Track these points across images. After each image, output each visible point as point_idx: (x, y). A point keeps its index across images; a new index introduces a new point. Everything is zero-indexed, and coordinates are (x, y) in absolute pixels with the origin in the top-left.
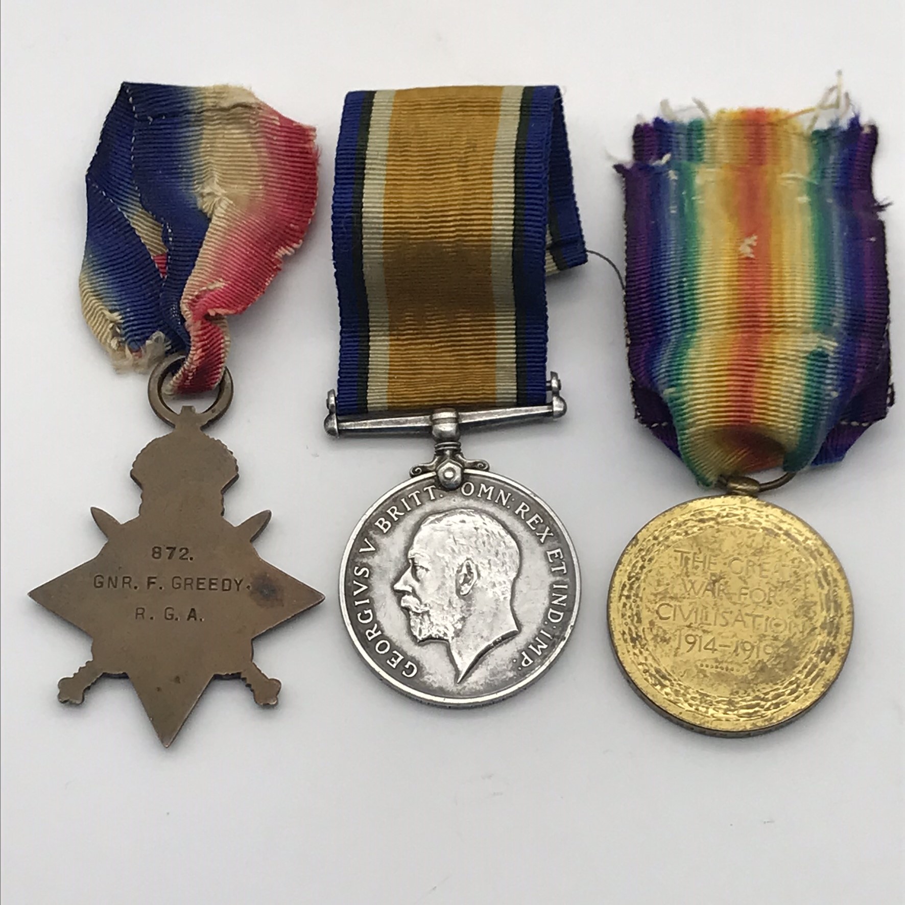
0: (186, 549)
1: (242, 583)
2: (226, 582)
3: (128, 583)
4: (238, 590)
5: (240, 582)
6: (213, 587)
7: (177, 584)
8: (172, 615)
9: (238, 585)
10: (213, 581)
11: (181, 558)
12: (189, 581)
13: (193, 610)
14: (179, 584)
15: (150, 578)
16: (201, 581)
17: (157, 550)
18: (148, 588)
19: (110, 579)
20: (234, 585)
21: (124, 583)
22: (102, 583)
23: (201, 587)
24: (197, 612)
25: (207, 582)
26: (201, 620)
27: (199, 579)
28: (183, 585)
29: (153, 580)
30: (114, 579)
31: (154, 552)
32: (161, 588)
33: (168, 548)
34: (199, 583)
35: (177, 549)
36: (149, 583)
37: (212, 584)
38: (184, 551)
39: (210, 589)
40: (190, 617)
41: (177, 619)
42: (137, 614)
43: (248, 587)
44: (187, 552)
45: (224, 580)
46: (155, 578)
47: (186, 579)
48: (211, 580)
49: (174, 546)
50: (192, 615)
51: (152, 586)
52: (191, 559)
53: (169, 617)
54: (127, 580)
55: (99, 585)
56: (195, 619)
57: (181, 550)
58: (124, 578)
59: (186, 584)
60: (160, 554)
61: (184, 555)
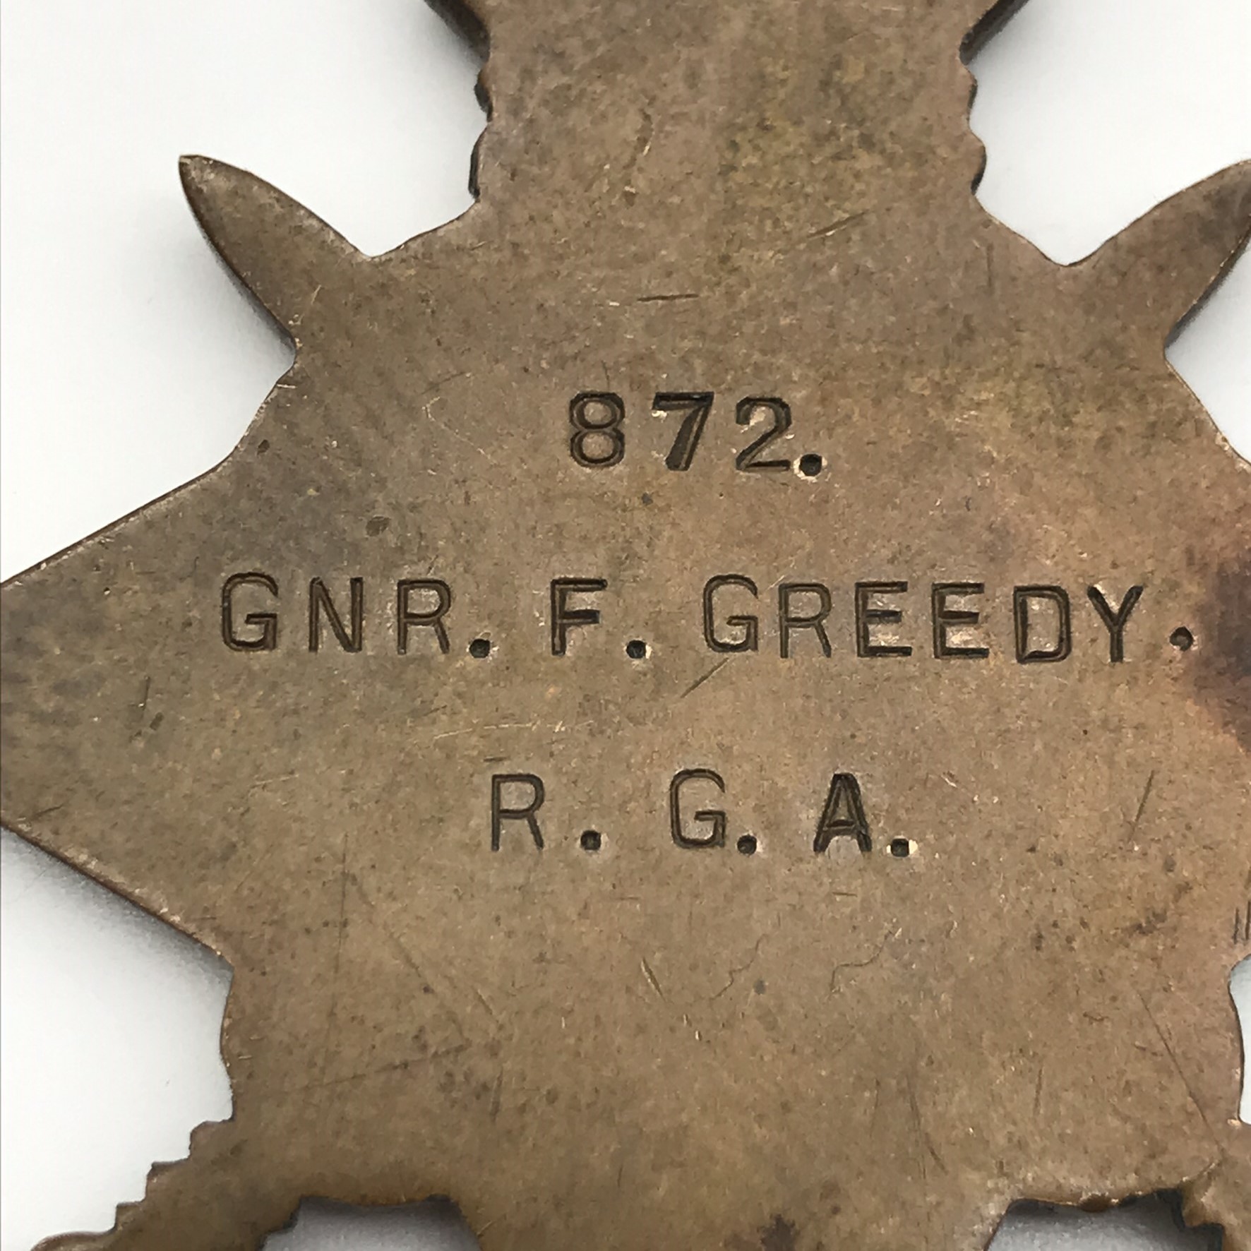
0: (777, 404)
1: (1141, 608)
2: (1035, 605)
3: (434, 618)
4: (1117, 652)
5: (1126, 609)
6: (956, 638)
7: (733, 620)
8: (718, 818)
9: (1115, 622)
10: (958, 603)
11: (747, 460)
12: (804, 605)
13: (844, 783)
14: (750, 621)
15: (561, 587)
16: (880, 602)
17: (595, 411)
18: (559, 649)
19: (319, 594)
20: (1086, 620)
21: (406, 618)
22: (267, 620)
23: (883, 636)
24: (873, 795)
25: (915, 606)
26: (900, 847)
27: (864, 589)
28: (768, 631)
29: (583, 600)
30: (341, 596)
31: (582, 427)
32: (636, 649)
33: (662, 400)
34: (866, 617)
35: (722, 409)
36: (564, 618)
37: (945, 618)
38: (760, 416)
39: (946, 652)
40: (827, 829)
41: (747, 844)
42: (500, 814)
43: (1182, 636)
44: (782, 423)
45: (1023, 593)
46: (599, 584)
47: (786, 590)
48: (940, 592)
49: (697, 384)
50: (842, 815)
51: (577, 636)
52: (811, 463)
53: (698, 830)
54: (426, 600)
55: (250, 633)
56: (865, 844)
57: (745, 408)
58: (406, 586)
59: (788, 622)
60: (619, 438)
61: (765, 438)
